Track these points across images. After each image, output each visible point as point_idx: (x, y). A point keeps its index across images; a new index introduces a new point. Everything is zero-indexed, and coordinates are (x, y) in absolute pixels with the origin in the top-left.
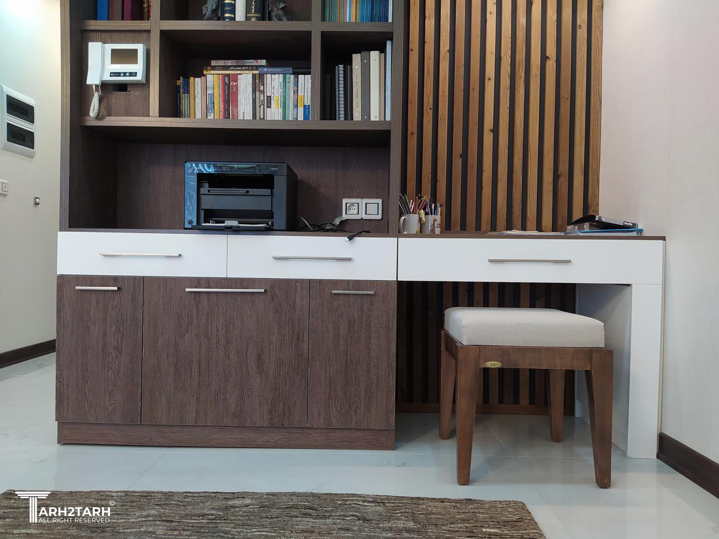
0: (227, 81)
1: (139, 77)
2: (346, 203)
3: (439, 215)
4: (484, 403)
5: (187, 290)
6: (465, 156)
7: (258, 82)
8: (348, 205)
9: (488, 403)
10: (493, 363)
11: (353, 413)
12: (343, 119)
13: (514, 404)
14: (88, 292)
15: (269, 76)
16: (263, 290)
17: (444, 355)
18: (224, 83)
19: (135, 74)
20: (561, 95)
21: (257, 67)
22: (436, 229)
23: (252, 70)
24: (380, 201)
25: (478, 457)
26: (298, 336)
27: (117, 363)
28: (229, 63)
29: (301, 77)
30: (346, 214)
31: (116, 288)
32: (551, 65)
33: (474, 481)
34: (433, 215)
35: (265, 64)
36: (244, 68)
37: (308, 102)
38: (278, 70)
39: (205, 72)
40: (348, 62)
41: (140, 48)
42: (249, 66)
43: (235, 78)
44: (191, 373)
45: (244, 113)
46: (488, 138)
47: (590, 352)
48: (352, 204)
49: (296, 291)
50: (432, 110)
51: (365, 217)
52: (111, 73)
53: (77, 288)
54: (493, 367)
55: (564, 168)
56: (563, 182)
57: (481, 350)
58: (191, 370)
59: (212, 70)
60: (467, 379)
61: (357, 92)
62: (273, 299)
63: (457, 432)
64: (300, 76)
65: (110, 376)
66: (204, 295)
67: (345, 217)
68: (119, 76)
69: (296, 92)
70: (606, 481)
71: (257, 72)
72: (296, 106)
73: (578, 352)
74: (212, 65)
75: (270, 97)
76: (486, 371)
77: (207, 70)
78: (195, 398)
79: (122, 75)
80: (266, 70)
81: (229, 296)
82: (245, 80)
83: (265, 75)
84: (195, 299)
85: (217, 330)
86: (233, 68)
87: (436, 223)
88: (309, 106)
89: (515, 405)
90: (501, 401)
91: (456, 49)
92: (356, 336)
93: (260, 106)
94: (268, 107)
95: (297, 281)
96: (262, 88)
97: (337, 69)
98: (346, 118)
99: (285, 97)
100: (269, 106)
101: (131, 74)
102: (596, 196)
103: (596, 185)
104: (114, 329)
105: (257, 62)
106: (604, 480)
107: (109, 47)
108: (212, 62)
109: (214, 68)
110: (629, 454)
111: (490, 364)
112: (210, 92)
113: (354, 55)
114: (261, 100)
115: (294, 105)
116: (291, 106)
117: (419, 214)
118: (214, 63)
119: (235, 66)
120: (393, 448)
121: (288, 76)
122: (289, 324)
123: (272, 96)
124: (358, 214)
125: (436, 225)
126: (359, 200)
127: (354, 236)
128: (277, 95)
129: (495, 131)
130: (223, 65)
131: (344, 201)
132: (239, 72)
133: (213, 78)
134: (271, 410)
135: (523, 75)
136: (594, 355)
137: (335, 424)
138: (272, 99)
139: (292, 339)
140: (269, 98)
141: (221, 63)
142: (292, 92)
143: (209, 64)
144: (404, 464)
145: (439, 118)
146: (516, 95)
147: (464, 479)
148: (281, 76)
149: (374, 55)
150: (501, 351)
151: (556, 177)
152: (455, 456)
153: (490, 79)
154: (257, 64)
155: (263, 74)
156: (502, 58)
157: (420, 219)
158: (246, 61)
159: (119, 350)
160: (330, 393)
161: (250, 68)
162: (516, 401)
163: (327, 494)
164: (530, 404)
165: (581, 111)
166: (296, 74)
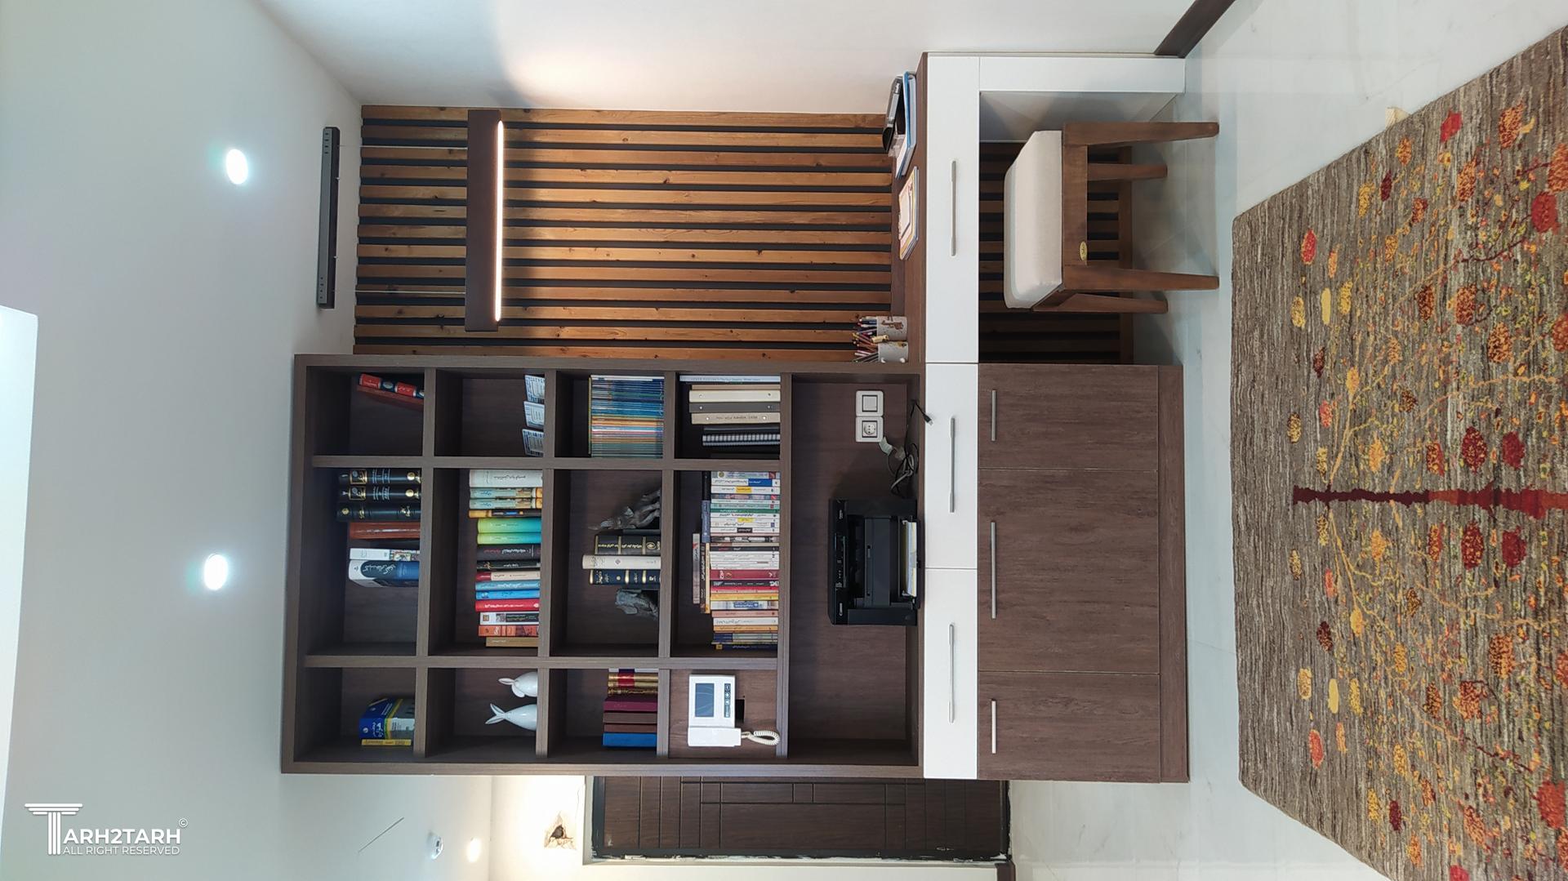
0: (719, 583)
1: (731, 680)
2: (863, 437)
3: (877, 318)
4: (1117, 259)
5: (994, 617)
6: (792, 287)
7: (720, 544)
8: (865, 435)
9: (1117, 253)
10: (1081, 251)
11: (1139, 416)
12: (779, 437)
13: (1117, 219)
14: (999, 739)
15: (712, 530)
16: (993, 524)
17: (1064, 308)
18: (722, 587)
19: (727, 686)
20: (714, 163)
21: (702, 544)
22: (894, 321)
23: (705, 551)
24: (859, 394)
25: (1188, 267)
26: (1047, 482)
27: (1085, 704)
28: (696, 580)
29: (714, 490)
30: (876, 437)
31: (994, 703)
32: (675, 177)
33: (1215, 271)
34: (877, 325)
35: (698, 535)
36: (703, 562)
37: (744, 482)
38: (705, 518)
39: (708, 612)
40: (702, 429)
41: (694, 680)
42: (701, 556)
43: (715, 573)
44: (1094, 613)
45: (758, 562)
46: (769, 256)
47: (1067, 147)
48: (864, 429)
49: (992, 485)
50: (733, 330)
51: (880, 412)
52: (725, 716)
53: (994, 751)
54: (1086, 251)
55: (807, 160)
56: (825, 160)
57: (1068, 263)
58: (1090, 612)
59: (705, 603)
60: (1101, 280)
61: (741, 418)
62: (1002, 513)
63: (1159, 289)
64: (713, 492)
65: (1101, 713)
66: (1000, 597)
67: (880, 439)
68: (729, 706)
69: (733, 496)
70: (1211, 127)
71: (708, 546)
72: (750, 496)
73: (1066, 160)
74: (699, 602)
75: (738, 529)
76: (1090, 256)
77: (705, 609)
78: (1126, 608)
79: (727, 702)
80: (705, 534)
81: (998, 565)
82: (719, 561)
83: (712, 535)
84: (1004, 608)
85: (1042, 580)
86: (703, 576)
87: (887, 322)
88: (750, 480)
89: (1120, 218)
90: (1115, 236)
91: (654, 299)
92: (1046, 413)
93: (750, 542)
94: (751, 532)
95: (980, 484)
96: (728, 539)
97: (707, 444)
98: (778, 432)
99: (739, 511)
100: (750, 530)
101: (727, 690)
102: (845, 117)
103: (830, 118)
104: (1042, 708)
105: (696, 545)
106: (1210, 129)
107: (693, 719)
108: (695, 602)
109: (703, 600)
110: (1180, 90)
111: (1083, 255)
112: (732, 605)
113: (693, 422)
114: (744, 541)
115: (749, 499)
116: (750, 502)
117: (877, 343)
118: (696, 600)
119: (701, 574)
120: (1180, 368)
121: (712, 507)
122: (1032, 494)
123: (737, 526)
124: (876, 421)
125: (890, 322)
126: (859, 421)
127: (924, 415)
128: (736, 520)
129: (759, 247)
130: (699, 587)
131: (859, 439)
132: (708, 568)
133: (714, 602)
134: (1139, 514)
135: (688, 212)
136: (1071, 142)
137: (1154, 437)
138: (742, 526)
139: (1052, 490)
140: (740, 530)
141: (696, 590)
142: (733, 501)
143: (699, 605)
144: (1199, 352)
145: (743, 320)
146: (713, 222)
147: (1212, 282)
148: (712, 515)
149: (695, 397)
150: (1069, 242)
151: (819, 169)
152: (1187, 292)
153: (693, 256)
154: (698, 546)
155: (711, 537)
156: (666, 240)
157: (884, 341)
158: (694, 558)
159: (1067, 702)
160: (1116, 443)
161: (703, 553)
162: (1114, 217)
163: (1232, 428)
164: (1117, 199)
165: (734, 138)
166: (710, 496)
